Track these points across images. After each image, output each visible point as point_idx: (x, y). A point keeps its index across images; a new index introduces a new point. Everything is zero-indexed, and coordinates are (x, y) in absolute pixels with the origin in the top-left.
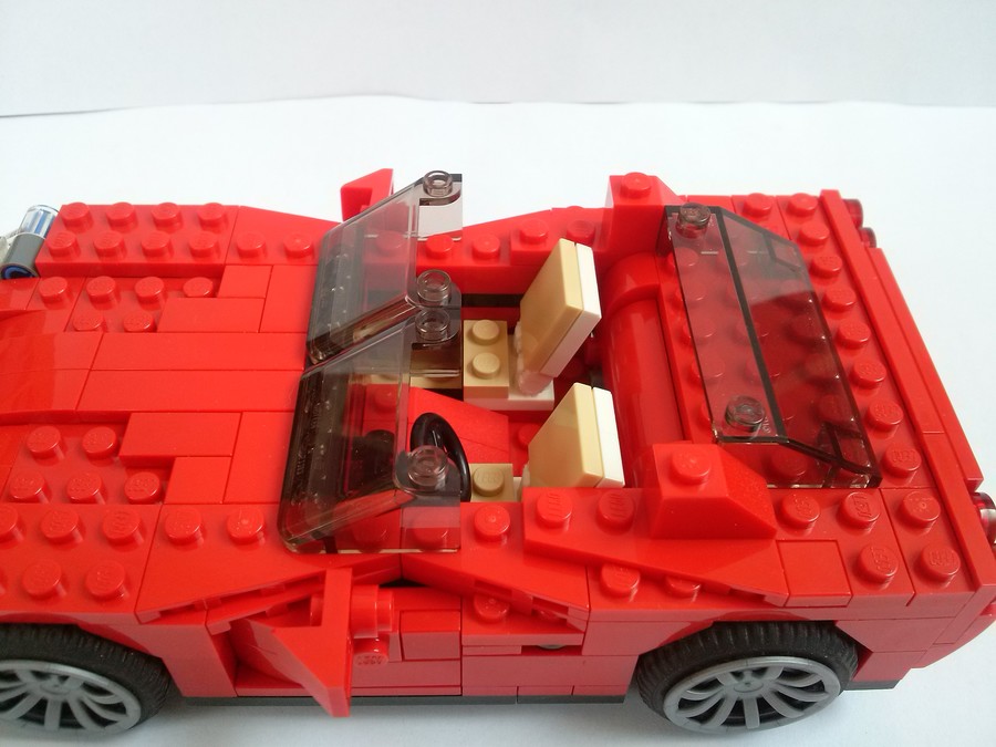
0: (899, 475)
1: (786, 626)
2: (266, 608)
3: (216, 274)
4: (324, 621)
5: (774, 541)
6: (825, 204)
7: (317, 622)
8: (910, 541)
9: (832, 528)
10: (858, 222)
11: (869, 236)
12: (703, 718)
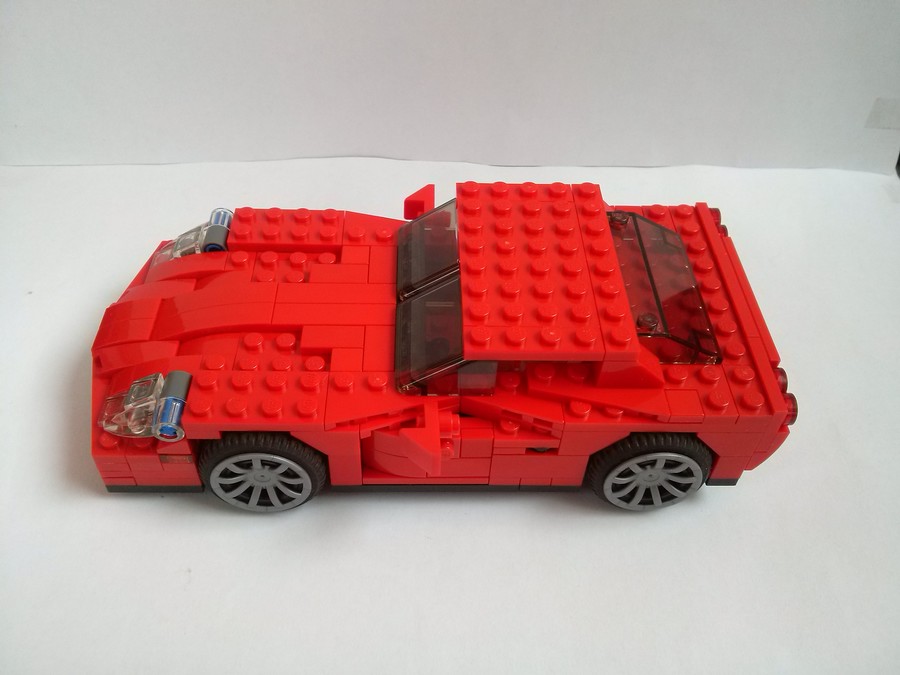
0: (734, 358)
2: (389, 423)
3: (338, 252)
4: (427, 425)
5: (663, 391)
6: (699, 211)
7: (423, 425)
8: (737, 390)
9: (694, 383)
10: (718, 222)
11: (723, 231)
12: (628, 499)
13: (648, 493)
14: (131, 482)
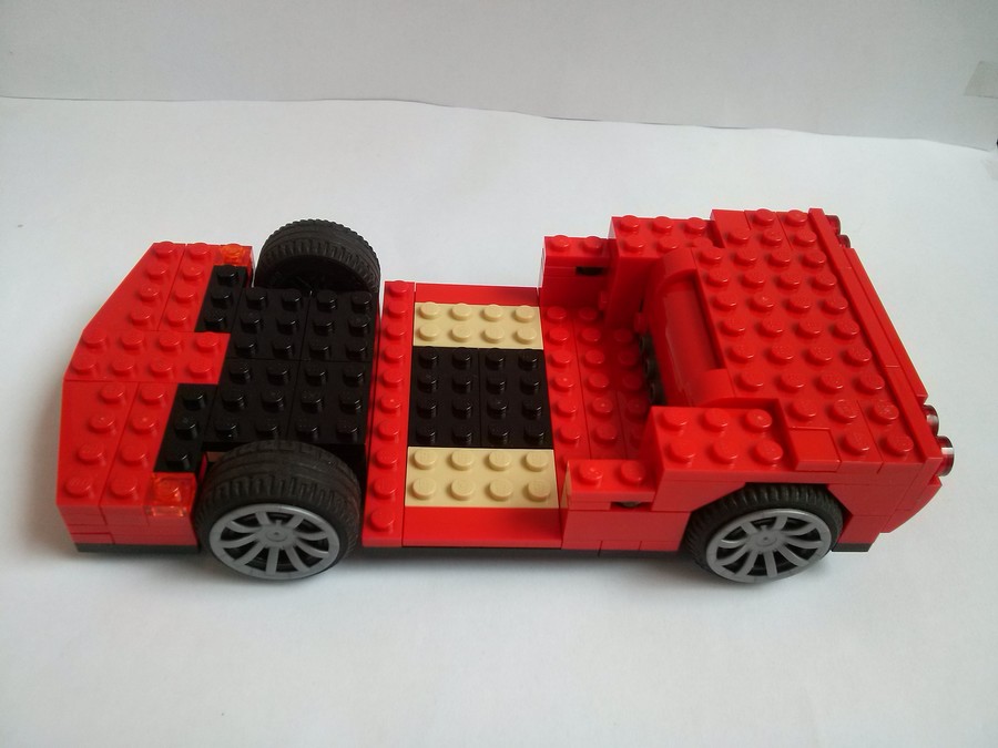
1: (793, 488)
6: (814, 218)
8: (878, 432)
9: (824, 424)
10: (838, 231)
11: (845, 240)
12: (735, 568)
13: (760, 560)
14: (106, 540)
